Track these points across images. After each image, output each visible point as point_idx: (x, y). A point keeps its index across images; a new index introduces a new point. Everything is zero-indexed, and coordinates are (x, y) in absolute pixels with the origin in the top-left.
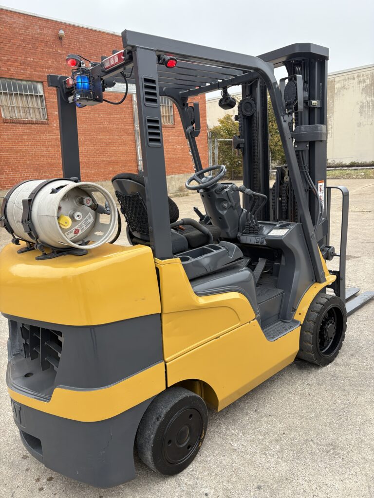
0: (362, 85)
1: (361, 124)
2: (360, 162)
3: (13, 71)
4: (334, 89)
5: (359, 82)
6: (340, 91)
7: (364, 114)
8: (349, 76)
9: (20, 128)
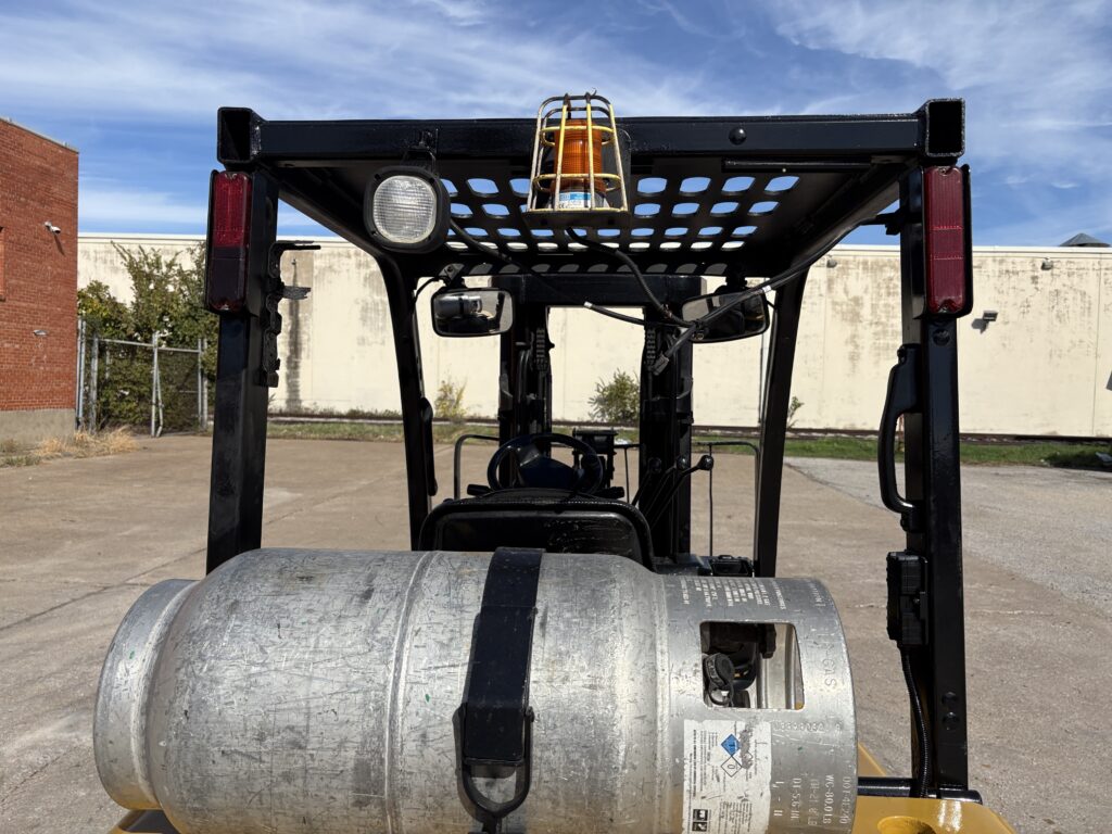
0: (364, 272)
1: (363, 340)
2: (366, 411)
4: (312, 267)
5: (359, 265)
6: (324, 274)
7: (369, 323)
8: (340, 250)
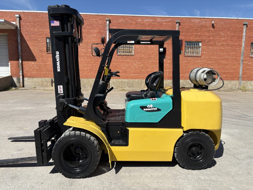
3: (192, 38)
9: (190, 58)
